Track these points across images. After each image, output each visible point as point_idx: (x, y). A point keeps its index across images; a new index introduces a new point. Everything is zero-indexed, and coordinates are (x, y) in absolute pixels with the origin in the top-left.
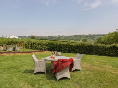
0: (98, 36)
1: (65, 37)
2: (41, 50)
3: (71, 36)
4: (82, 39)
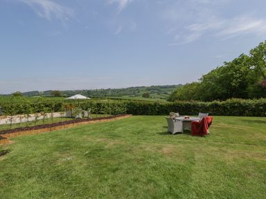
0: (165, 87)
1: (114, 91)
3: (124, 90)
4: (142, 93)
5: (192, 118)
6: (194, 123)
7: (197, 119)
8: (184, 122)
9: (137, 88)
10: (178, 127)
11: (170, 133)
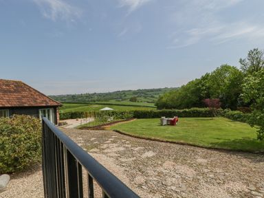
0: (152, 91)
1: (100, 95)
2: (128, 119)
4: (129, 97)
5: (170, 119)
6: (171, 121)
7: (172, 119)
8: (167, 121)
9: (124, 92)
10: (165, 123)
11: (162, 125)
